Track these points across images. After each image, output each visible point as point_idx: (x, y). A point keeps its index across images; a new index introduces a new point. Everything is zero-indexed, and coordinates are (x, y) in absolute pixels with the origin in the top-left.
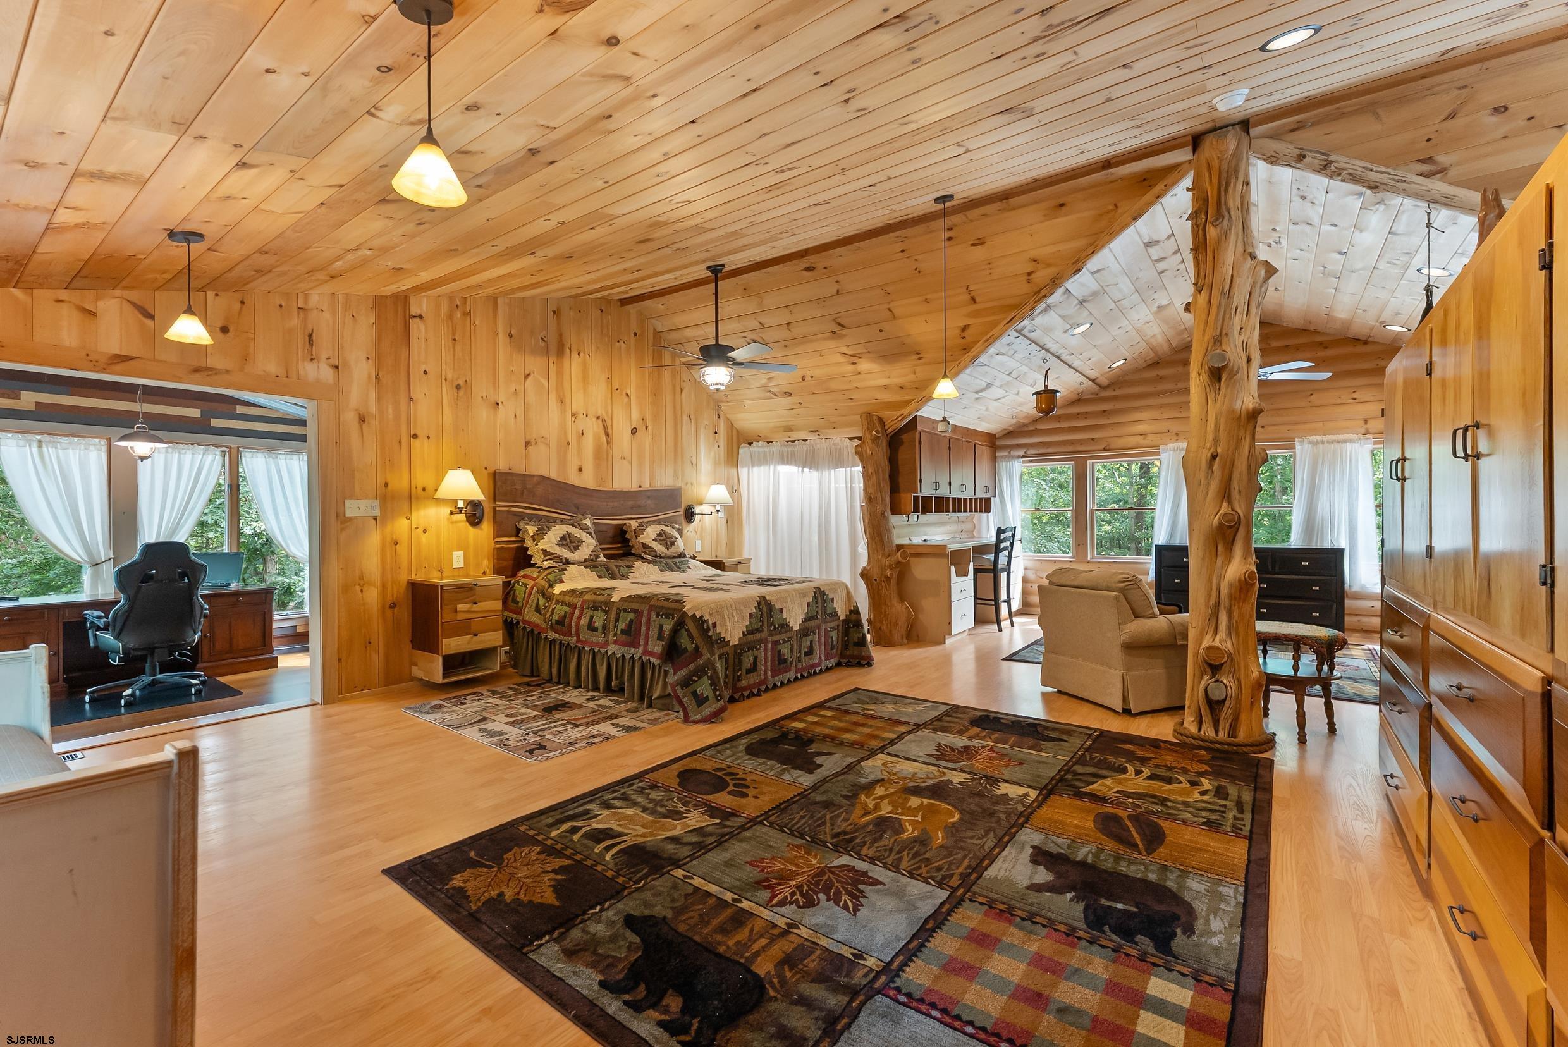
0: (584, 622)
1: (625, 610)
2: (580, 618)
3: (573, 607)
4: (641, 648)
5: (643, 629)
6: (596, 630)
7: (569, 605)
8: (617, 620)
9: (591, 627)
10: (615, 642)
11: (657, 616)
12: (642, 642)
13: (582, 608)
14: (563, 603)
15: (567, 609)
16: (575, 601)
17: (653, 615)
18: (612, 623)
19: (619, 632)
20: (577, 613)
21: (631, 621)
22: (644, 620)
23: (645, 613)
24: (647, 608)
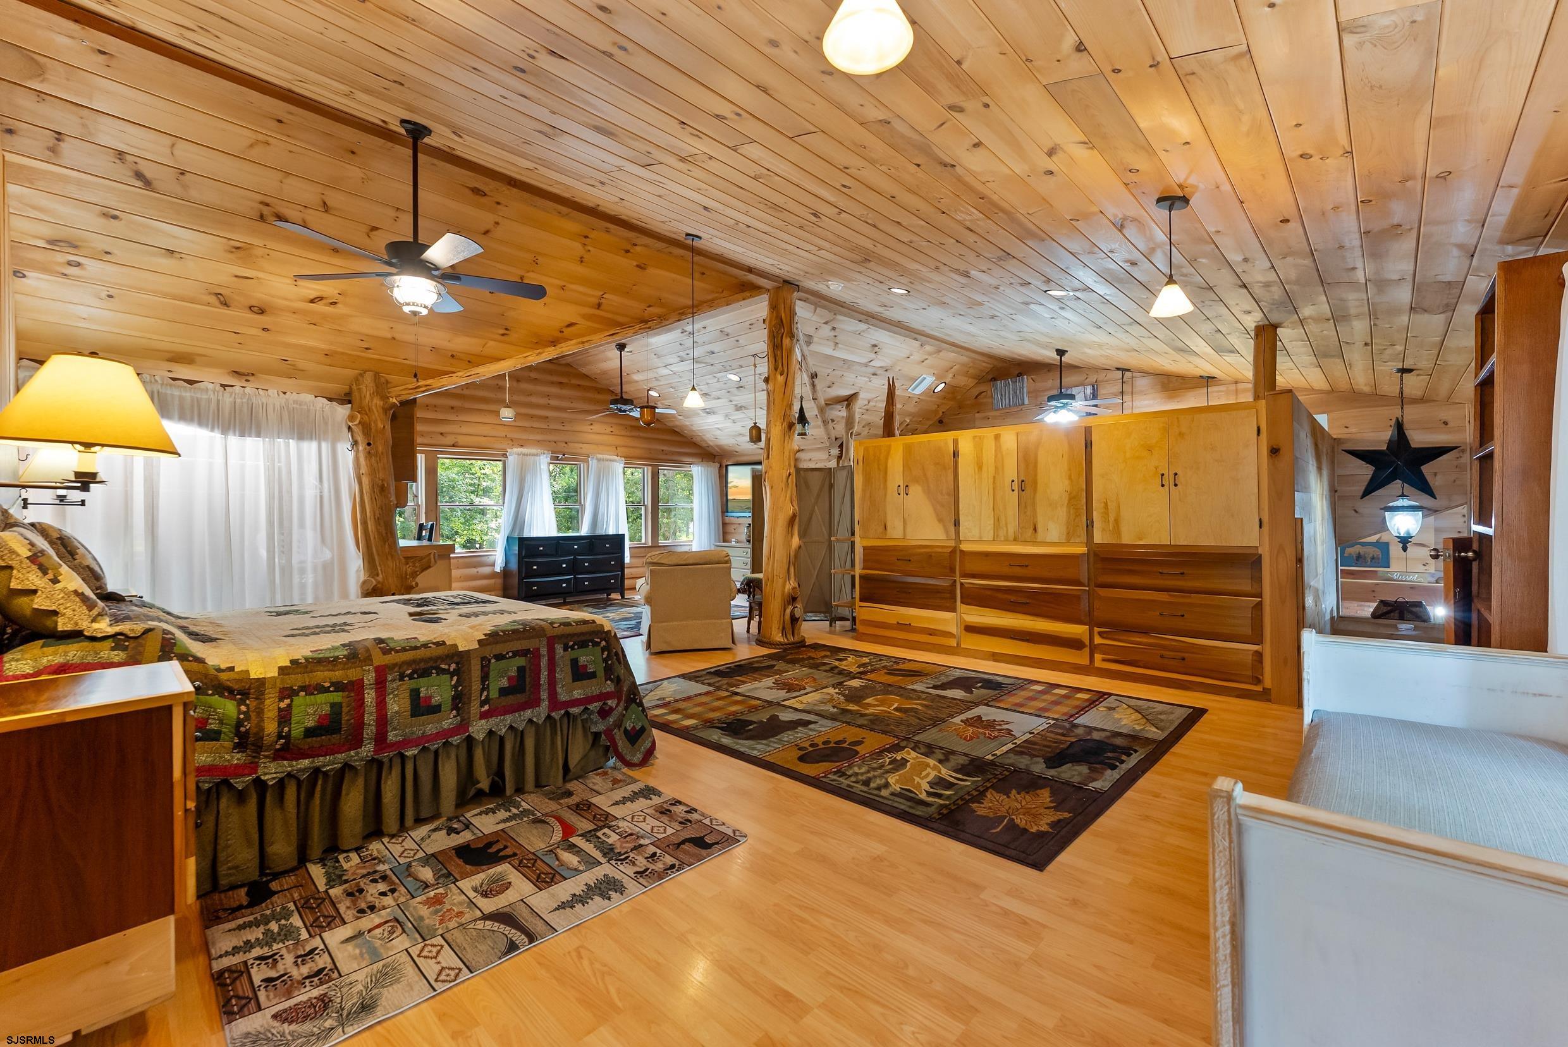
0: (396, 705)
1: (500, 657)
2: (381, 704)
3: (357, 687)
4: (545, 704)
5: (544, 674)
6: (437, 709)
7: (338, 686)
8: (485, 677)
9: (421, 707)
10: (484, 716)
11: (565, 649)
12: (544, 695)
13: (380, 685)
14: (308, 690)
15: (336, 697)
16: (353, 674)
17: (559, 649)
18: (476, 686)
19: (494, 694)
20: (370, 696)
21: (521, 670)
22: (544, 662)
23: (544, 651)
24: (545, 643)
